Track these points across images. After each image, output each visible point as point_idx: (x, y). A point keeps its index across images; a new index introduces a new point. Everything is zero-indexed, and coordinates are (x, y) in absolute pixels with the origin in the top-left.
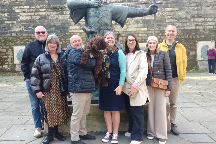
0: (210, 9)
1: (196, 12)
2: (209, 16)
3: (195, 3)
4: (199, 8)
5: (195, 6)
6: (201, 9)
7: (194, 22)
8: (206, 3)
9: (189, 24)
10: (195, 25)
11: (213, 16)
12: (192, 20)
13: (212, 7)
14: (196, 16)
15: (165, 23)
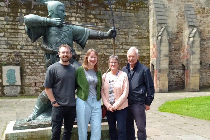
0: (136, 38)
1: (124, 40)
2: (134, 44)
3: (123, 31)
4: (127, 36)
5: (123, 35)
6: (128, 37)
7: (122, 49)
8: (132, 33)
9: (118, 50)
10: (123, 52)
11: (138, 45)
12: (121, 47)
13: (137, 37)
14: (124, 44)
15: (98, 48)
